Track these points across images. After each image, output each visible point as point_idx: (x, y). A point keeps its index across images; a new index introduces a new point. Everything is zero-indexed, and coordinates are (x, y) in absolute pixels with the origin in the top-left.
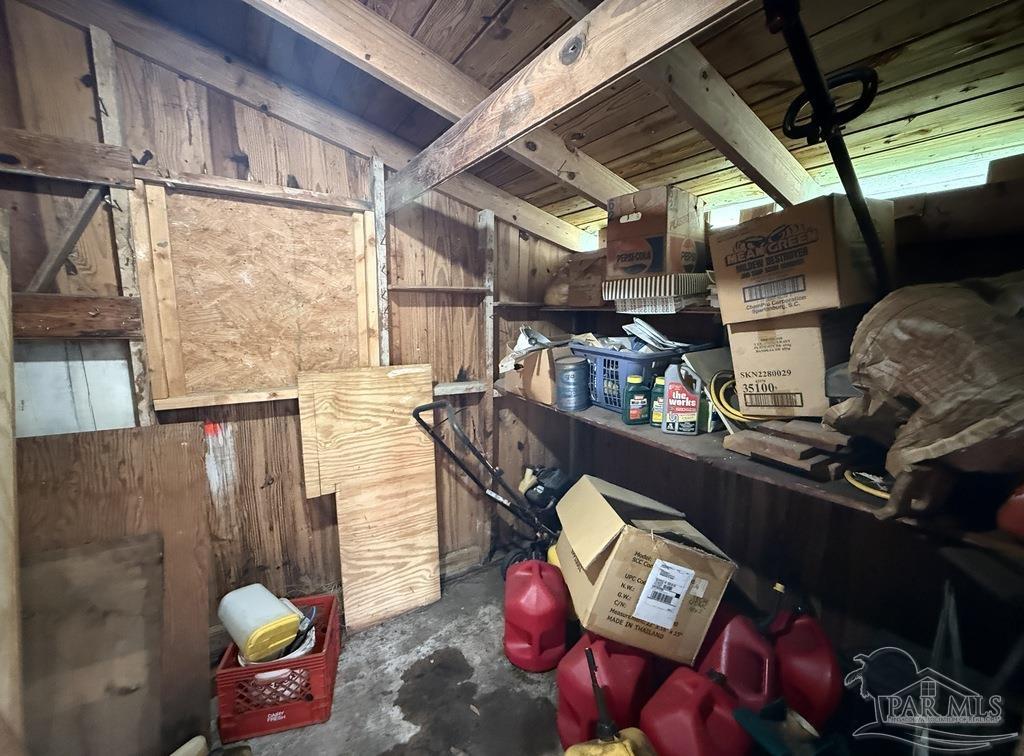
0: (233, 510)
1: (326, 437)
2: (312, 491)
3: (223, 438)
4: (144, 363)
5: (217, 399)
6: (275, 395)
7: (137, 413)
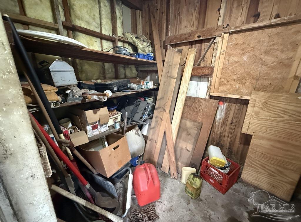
0: (220, 127)
1: (256, 115)
2: (244, 131)
3: (223, 106)
4: (211, 83)
5: (224, 95)
6: (242, 97)
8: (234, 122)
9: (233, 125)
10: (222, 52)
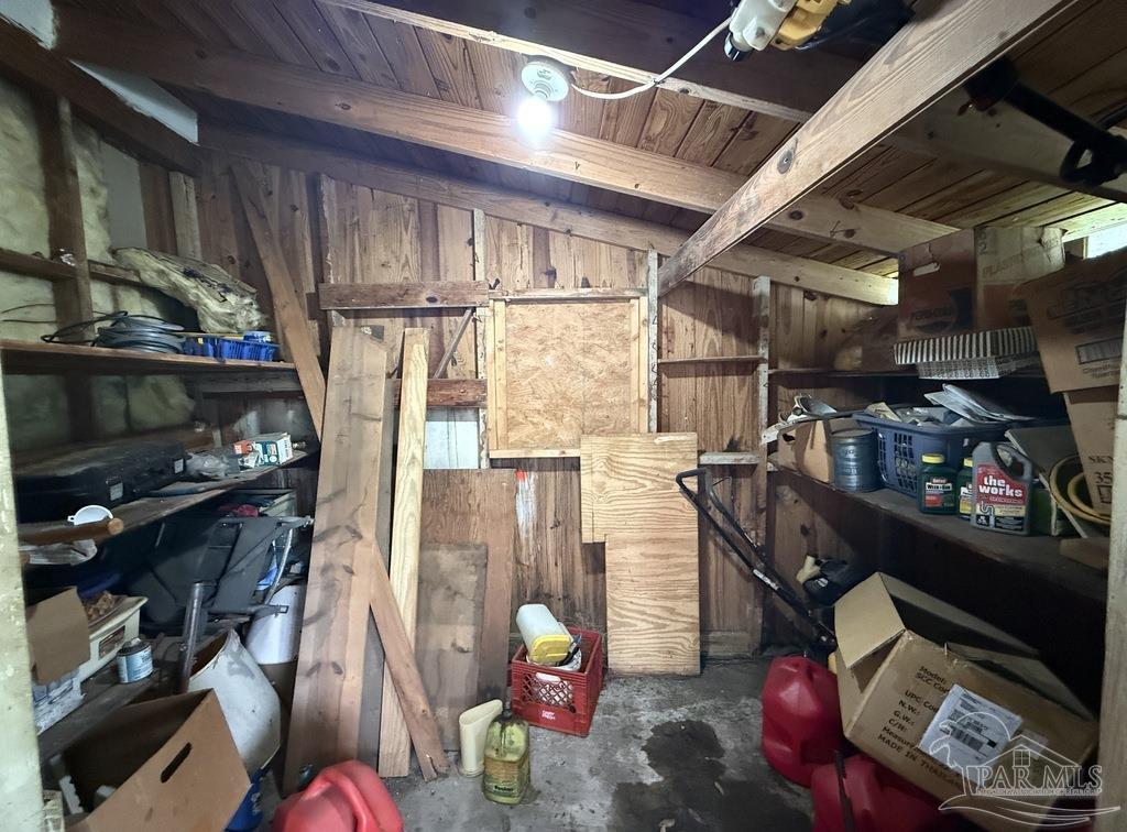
0: (531, 543)
1: (600, 492)
2: (587, 537)
3: (528, 483)
4: (486, 424)
5: (526, 453)
6: (564, 453)
7: (480, 459)
8: (560, 519)
9: (560, 529)
10: (499, 345)
